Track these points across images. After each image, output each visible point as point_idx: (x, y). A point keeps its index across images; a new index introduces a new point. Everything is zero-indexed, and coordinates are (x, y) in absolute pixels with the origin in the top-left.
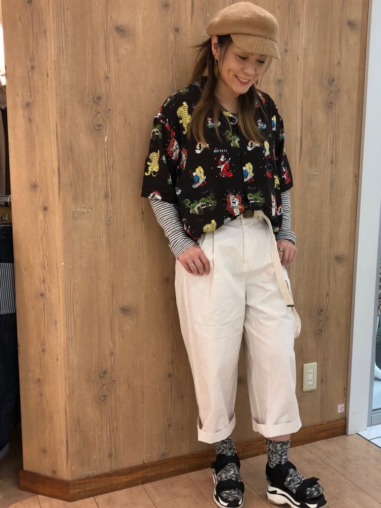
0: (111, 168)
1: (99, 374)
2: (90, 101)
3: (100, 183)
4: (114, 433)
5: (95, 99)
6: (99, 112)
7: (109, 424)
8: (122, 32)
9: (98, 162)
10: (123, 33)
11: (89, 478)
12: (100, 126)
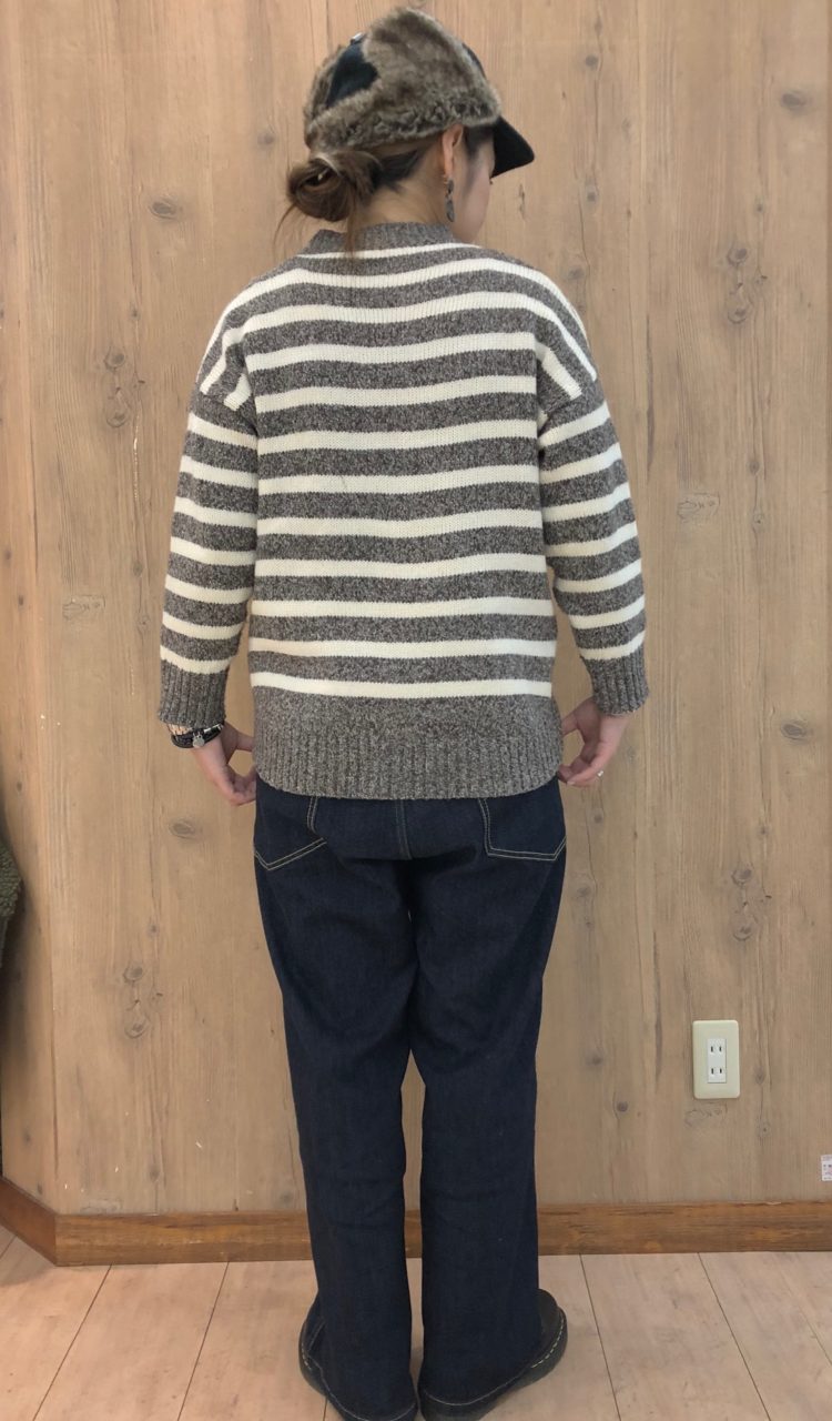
0: (147, 508)
1: (124, 976)
2: (98, 367)
3: (123, 541)
4: (161, 1120)
5: (110, 362)
6: (118, 389)
7: (151, 1097)
8: (166, 213)
9: (117, 495)
10: (169, 215)
11: (102, 1217)
12: (120, 417)
